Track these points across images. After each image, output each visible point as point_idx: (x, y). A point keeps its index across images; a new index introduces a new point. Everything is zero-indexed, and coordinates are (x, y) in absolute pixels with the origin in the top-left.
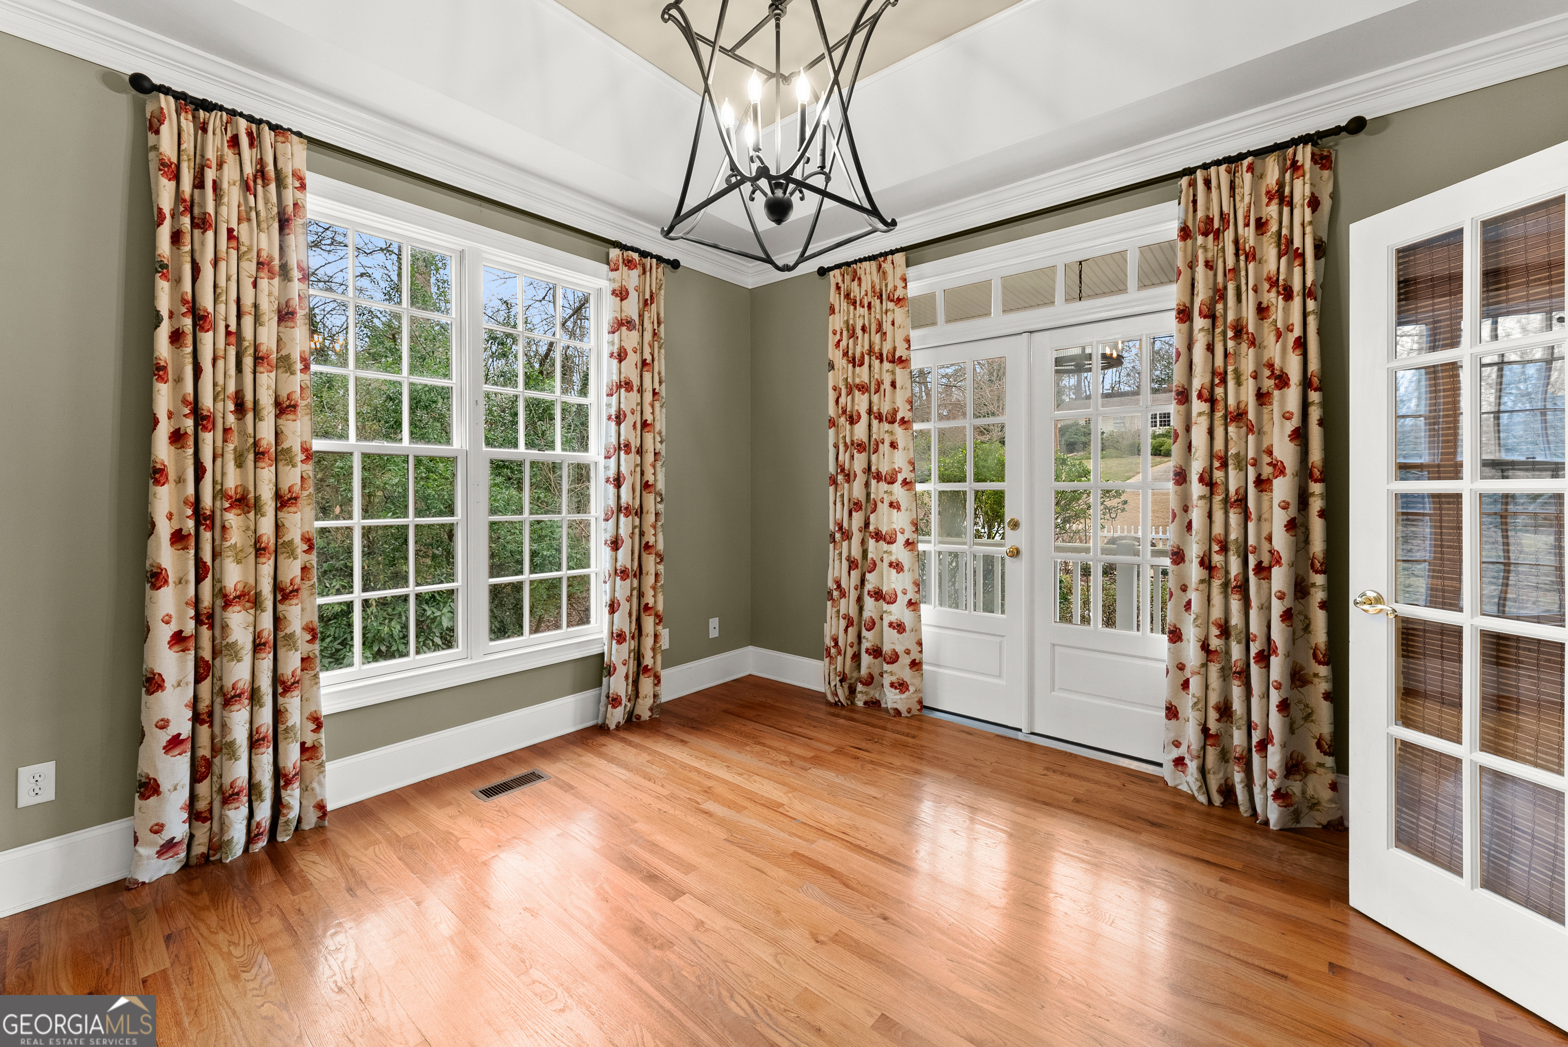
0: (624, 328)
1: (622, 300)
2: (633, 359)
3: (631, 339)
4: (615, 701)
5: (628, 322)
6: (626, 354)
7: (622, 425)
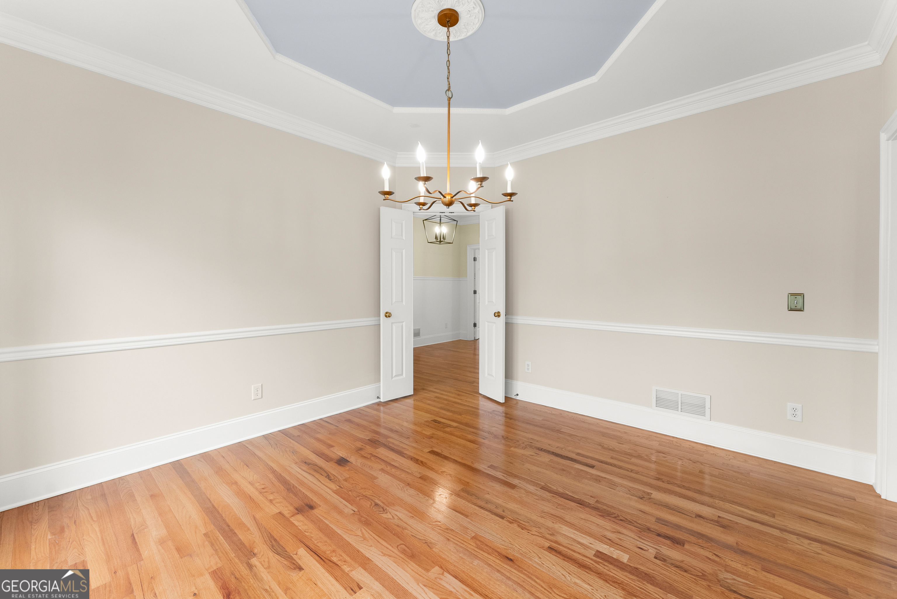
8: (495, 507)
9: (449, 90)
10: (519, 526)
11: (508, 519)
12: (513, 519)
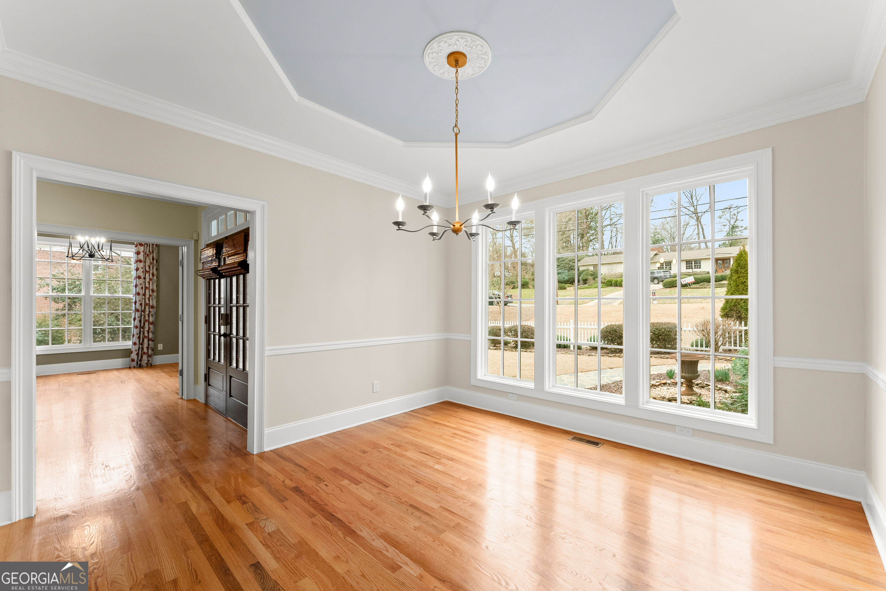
0: (138, 262)
1: (138, 255)
2: (141, 270)
3: (141, 265)
4: (133, 360)
5: (140, 260)
6: (139, 269)
7: (137, 288)
8: (413, 514)
9: (456, 126)
10: (401, 499)
11: (406, 504)
12: (403, 504)
